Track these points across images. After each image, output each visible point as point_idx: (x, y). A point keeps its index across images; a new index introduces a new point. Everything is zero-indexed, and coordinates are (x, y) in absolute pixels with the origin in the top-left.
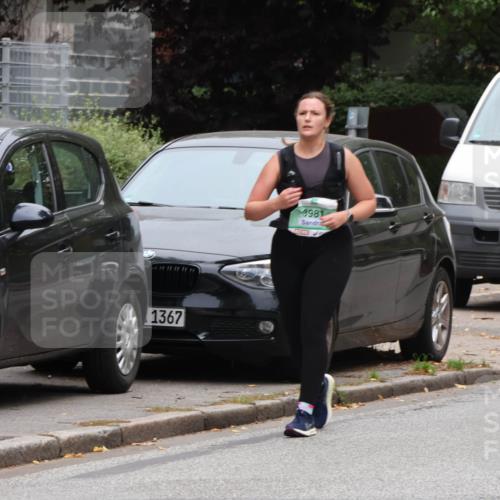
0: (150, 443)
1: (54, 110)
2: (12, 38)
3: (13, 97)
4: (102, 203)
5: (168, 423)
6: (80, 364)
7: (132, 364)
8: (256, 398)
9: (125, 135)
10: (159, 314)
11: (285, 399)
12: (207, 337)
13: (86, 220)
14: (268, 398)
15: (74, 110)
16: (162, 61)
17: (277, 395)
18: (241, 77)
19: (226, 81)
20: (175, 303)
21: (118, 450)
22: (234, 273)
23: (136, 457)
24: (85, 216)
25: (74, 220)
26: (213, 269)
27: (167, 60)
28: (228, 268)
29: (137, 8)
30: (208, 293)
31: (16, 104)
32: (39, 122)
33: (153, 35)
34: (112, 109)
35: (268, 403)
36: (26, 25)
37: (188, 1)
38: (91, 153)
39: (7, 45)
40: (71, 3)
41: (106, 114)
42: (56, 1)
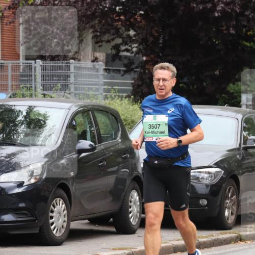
1: (96, 95)
2: (75, 60)
3: (76, 89)
4: (120, 140)
6: (111, 219)
7: (137, 220)
8: (199, 237)
9: (131, 107)
11: (213, 238)
13: (112, 148)
14: (205, 237)
15: (106, 95)
16: (149, 71)
17: (210, 236)
18: (189, 79)
19: (181, 81)
24: (111, 147)
25: (106, 149)
29: (136, 45)
31: (78, 92)
32: (89, 101)
33: (144, 58)
34: (125, 95)
35: (205, 240)
36: (82, 53)
37: (161, 42)
38: (114, 116)
39: (72, 63)
40: (104, 43)
41: (122, 97)
42: (97, 43)
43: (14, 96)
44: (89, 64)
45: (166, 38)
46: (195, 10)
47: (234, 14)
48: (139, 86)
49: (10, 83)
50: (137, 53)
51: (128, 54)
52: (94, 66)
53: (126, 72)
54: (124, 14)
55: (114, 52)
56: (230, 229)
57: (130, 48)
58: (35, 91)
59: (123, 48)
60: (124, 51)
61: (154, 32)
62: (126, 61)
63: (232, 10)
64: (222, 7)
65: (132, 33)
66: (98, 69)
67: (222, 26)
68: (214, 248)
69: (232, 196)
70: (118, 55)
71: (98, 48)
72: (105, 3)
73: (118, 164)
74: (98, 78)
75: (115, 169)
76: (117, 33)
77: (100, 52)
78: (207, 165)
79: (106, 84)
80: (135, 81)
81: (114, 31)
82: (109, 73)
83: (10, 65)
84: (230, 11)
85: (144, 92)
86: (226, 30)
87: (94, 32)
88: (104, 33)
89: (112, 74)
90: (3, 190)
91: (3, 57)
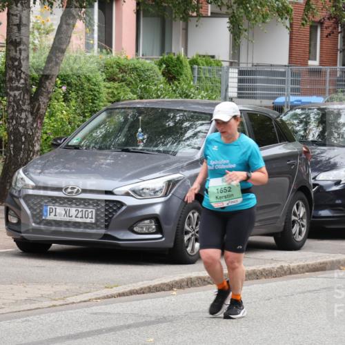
49: (328, 87)
83: (328, 71)
90: (321, 187)
91: (321, 63)
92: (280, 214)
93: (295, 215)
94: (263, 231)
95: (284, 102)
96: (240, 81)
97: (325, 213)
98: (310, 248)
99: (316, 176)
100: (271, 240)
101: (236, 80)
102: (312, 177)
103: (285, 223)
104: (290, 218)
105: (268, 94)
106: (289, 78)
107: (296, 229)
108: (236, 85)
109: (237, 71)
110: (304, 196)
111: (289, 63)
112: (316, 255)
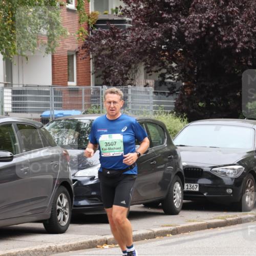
0: (187, 233)
1: (148, 111)
2: (131, 85)
3: (133, 107)
4: (166, 145)
5: (194, 226)
6: (160, 204)
7: (180, 204)
8: (226, 217)
9: (174, 120)
10: (189, 186)
11: (237, 218)
12: (207, 195)
13: (160, 151)
14: (231, 217)
15: (155, 111)
16: (187, 94)
17: (235, 216)
18: (217, 99)
19: (211, 100)
20: (195, 182)
21: (176, 235)
22: (216, 171)
23: (182, 238)
25: (156, 151)
26: (209, 170)
27: (189, 93)
28: (214, 169)
29: (177, 74)
30: (207, 178)
31: (134, 109)
32: (142, 116)
33: (184, 84)
34: (169, 111)
35: (231, 219)
36: (137, 80)
37: (196, 71)
38: (161, 127)
39: (130, 88)
40: (153, 73)
41: (167, 113)
42: (148, 72)
43: (86, 112)
44: (143, 89)
45: (200, 69)
46: (222, 47)
47: (251, 50)
48: (180, 104)
49: (84, 103)
50: (178, 80)
51: (171, 81)
52: (146, 89)
53: (169, 94)
54: (168, 50)
55: (161, 79)
56: (250, 211)
57: (173, 76)
58: (102, 109)
59: (167, 76)
60: (168, 78)
61: (190, 64)
62: (170, 86)
63: (249, 47)
64: (241, 45)
65: (174, 65)
66: (149, 92)
67: (242, 60)
68: (238, 225)
69: (251, 187)
70: (164, 81)
71: (149, 76)
72: (153, 43)
73: (165, 163)
74: (149, 98)
75: (162, 166)
76: (163, 65)
77: (150, 79)
78: (232, 163)
79: (155, 103)
80: (177, 101)
81: (161, 63)
82: (157, 95)
83: (83, 90)
84: (247, 48)
85: (183, 108)
86: (244, 62)
87: (145, 64)
88: (153, 65)
89: (160, 95)
90: (79, 182)
91: (78, 84)
92: (48, 204)
93: (59, 205)
94: (35, 218)
95: (49, 115)
96: (14, 98)
97: (83, 203)
98: (73, 231)
99: (75, 174)
100: (41, 226)
101: (10, 98)
102: (71, 175)
103: (52, 211)
104: (56, 208)
105: (37, 109)
106: (52, 96)
107: (60, 216)
108: (10, 102)
109: (10, 91)
110: (66, 190)
111: (53, 84)
112: (77, 237)
